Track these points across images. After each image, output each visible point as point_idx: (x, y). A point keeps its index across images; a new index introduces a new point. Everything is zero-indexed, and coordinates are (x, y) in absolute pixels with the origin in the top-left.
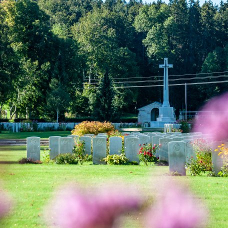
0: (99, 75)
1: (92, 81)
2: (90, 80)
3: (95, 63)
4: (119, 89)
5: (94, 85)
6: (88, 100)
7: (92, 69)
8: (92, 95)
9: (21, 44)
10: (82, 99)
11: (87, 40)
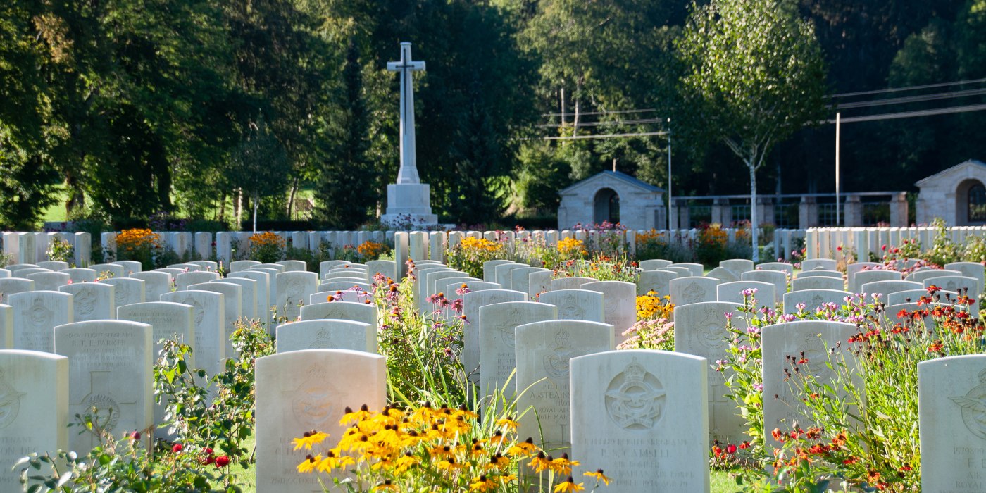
0: (598, 102)
1: (582, 119)
2: (577, 114)
3: (587, 69)
4: (654, 140)
5: (585, 128)
6: (570, 169)
7: (583, 87)
8: (580, 157)
9: (351, 21)
10: (554, 166)
11: (566, 9)
